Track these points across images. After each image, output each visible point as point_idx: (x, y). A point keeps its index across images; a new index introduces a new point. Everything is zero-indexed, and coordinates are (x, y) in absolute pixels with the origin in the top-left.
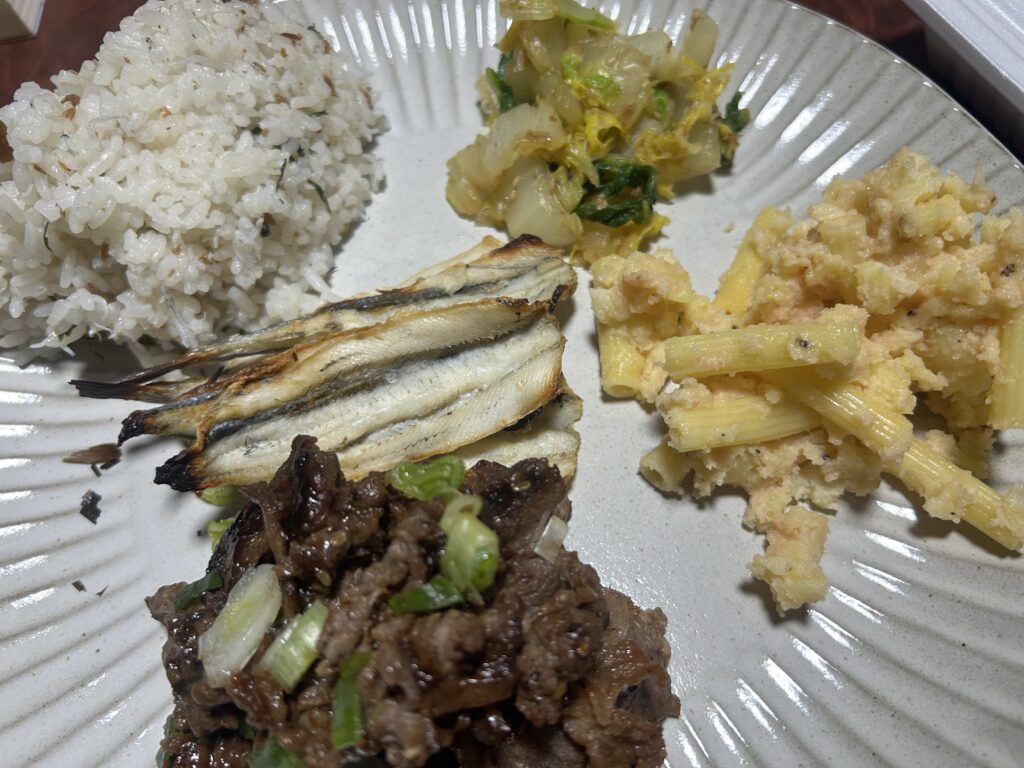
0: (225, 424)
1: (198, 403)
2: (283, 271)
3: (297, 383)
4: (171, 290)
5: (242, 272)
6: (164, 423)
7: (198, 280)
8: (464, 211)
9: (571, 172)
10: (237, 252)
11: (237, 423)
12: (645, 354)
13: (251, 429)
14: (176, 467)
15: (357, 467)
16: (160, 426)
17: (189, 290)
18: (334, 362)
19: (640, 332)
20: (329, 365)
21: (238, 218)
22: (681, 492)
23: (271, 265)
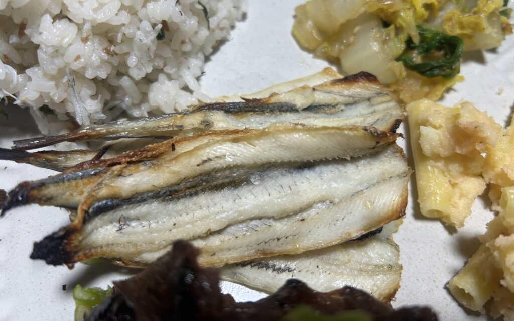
0: (104, 202)
1: (82, 177)
2: (167, 70)
3: (174, 173)
4: (74, 73)
5: (136, 66)
6: (49, 196)
7: (99, 67)
8: (306, 45)
9: (398, 30)
10: (135, 48)
11: (115, 202)
12: (454, 185)
13: (127, 208)
15: (214, 254)
17: (90, 74)
18: (210, 160)
19: (455, 168)
20: (205, 162)
21: (140, 21)
23: (159, 63)
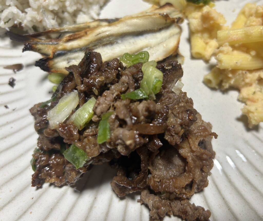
0: (61, 52)
1: (52, 44)
2: (84, 9)
3: (87, 40)
4: (44, 7)
5: (69, 6)
6: (39, 48)
7: (54, 5)
11: (65, 52)
12: (207, 43)
13: (70, 54)
14: (43, 62)
16: (38, 49)
17: (51, 8)
18: (100, 33)
19: (206, 35)
20: (98, 34)
22: (217, 87)
23: (79, 6)
